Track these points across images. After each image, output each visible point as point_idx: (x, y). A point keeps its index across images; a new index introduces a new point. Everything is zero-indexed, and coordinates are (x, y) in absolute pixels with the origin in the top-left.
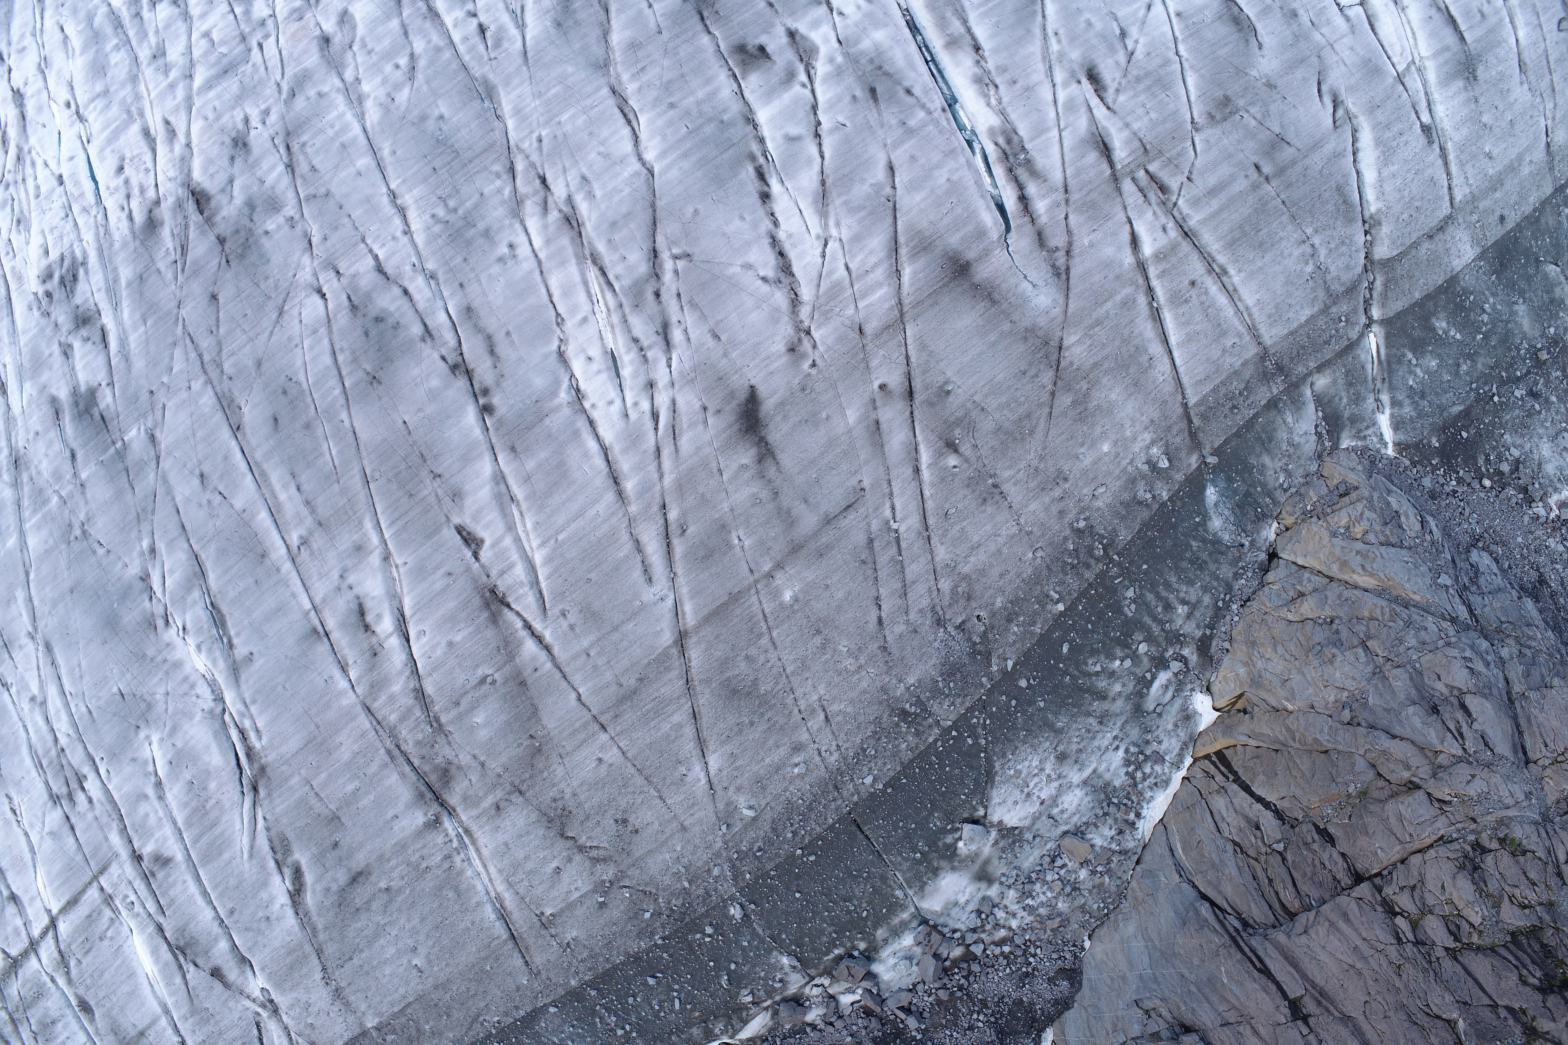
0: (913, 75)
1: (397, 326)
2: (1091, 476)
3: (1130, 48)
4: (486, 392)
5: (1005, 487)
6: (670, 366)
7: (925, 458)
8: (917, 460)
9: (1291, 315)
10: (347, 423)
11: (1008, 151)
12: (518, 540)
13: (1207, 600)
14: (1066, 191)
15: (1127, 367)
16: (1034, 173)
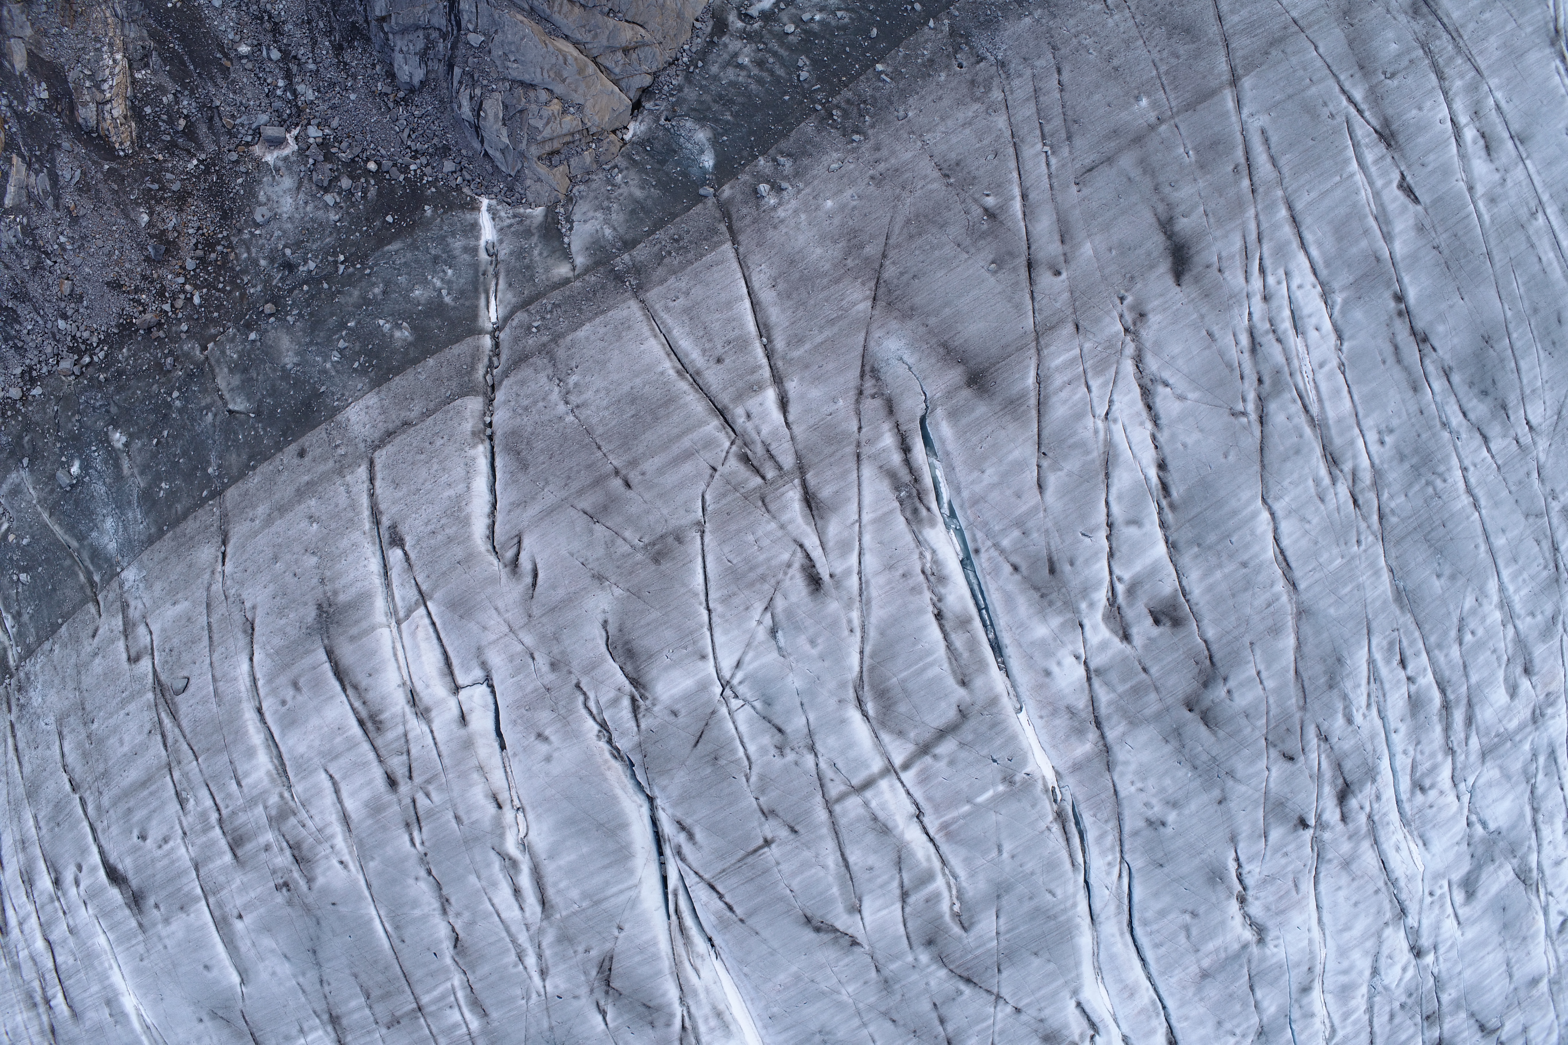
0: (1010, 587)
1: (1471, 384)
2: (845, 180)
3: (769, 615)
4: (1400, 314)
5: (936, 174)
6: (1250, 314)
7: (1017, 205)
8: (1024, 206)
9: (602, 330)
10: (1506, 307)
11: (916, 500)
12: (1371, 183)
13: (714, 69)
14: (858, 456)
15: (801, 279)
16: (892, 475)
